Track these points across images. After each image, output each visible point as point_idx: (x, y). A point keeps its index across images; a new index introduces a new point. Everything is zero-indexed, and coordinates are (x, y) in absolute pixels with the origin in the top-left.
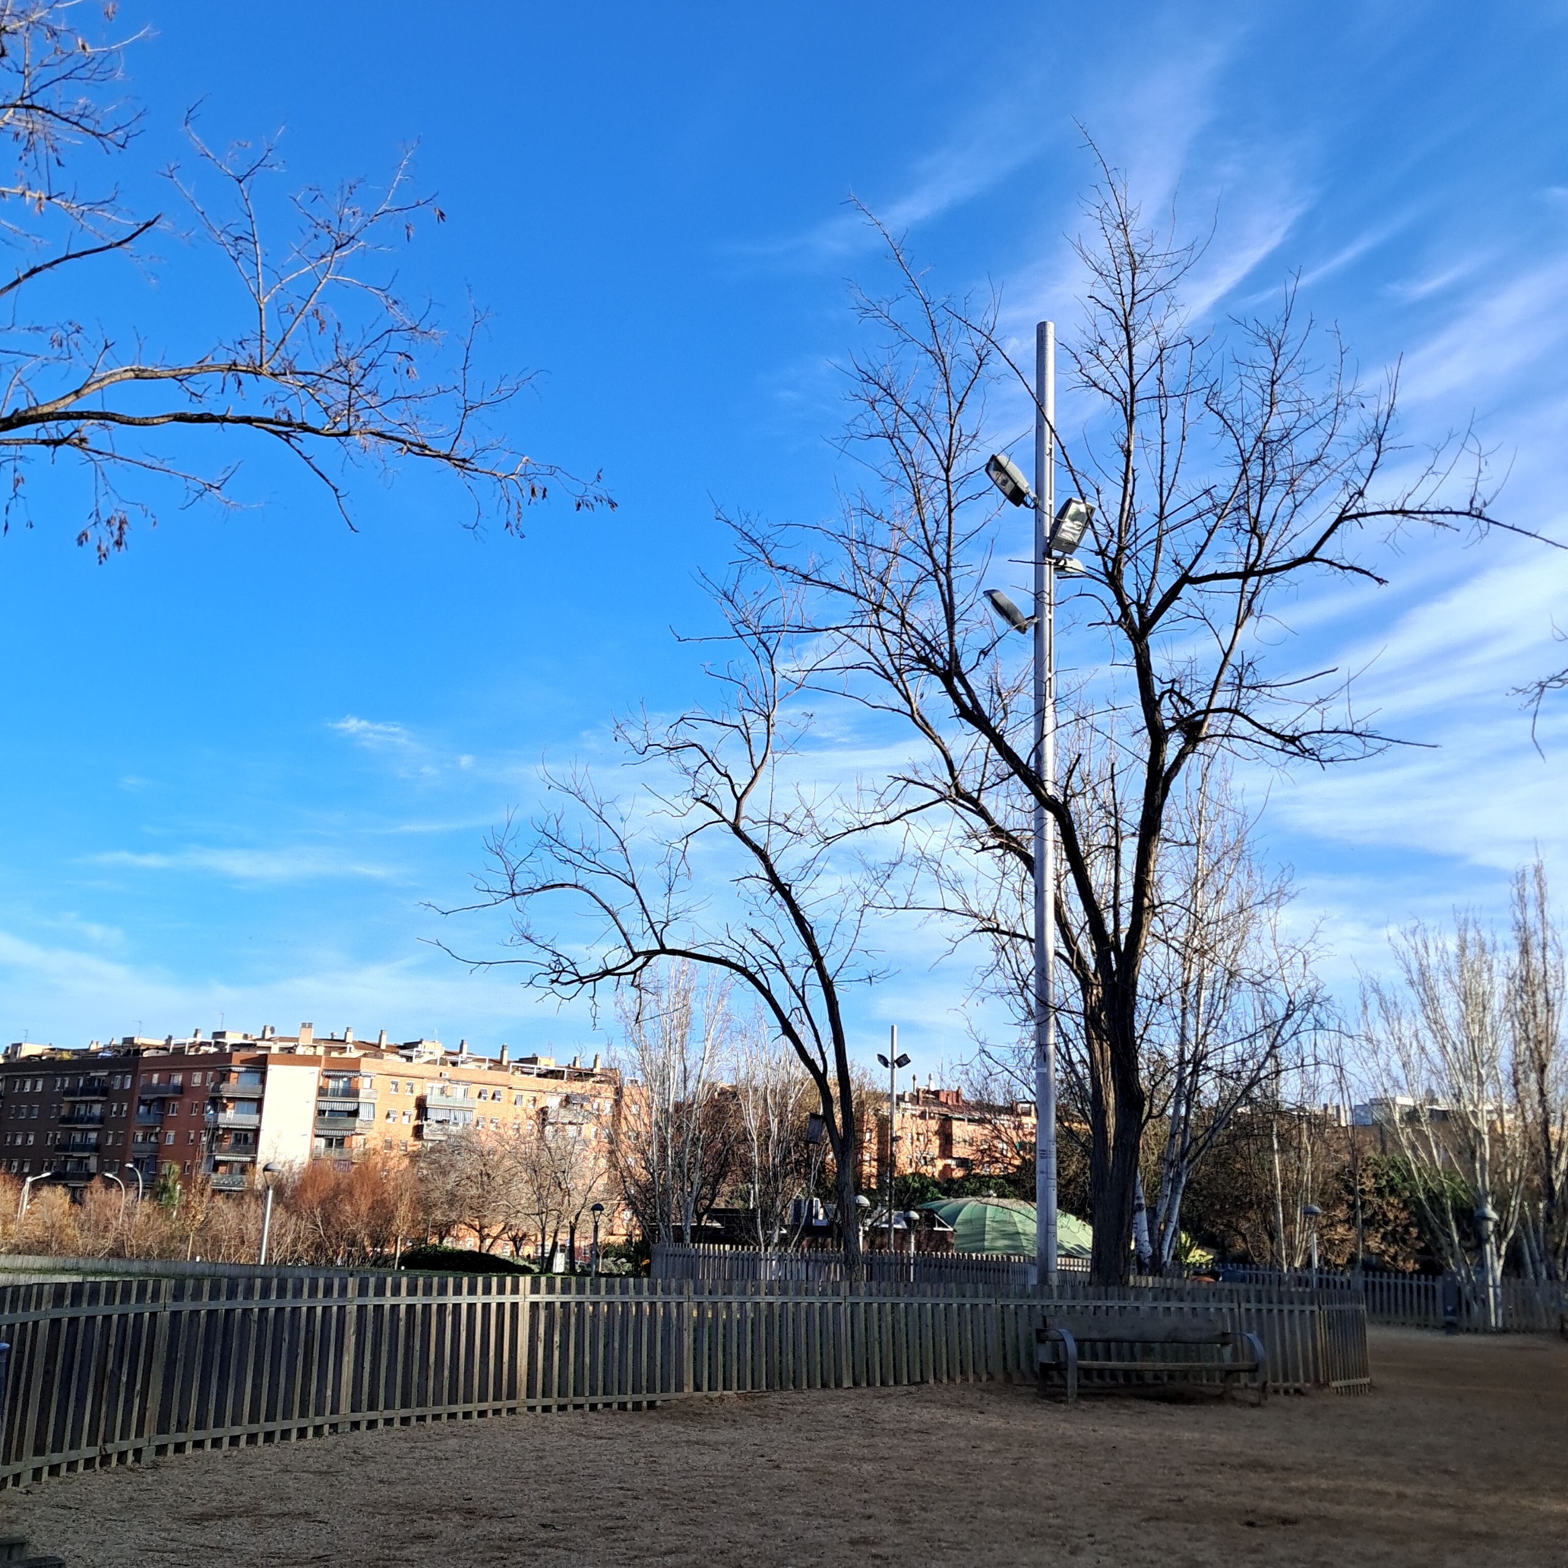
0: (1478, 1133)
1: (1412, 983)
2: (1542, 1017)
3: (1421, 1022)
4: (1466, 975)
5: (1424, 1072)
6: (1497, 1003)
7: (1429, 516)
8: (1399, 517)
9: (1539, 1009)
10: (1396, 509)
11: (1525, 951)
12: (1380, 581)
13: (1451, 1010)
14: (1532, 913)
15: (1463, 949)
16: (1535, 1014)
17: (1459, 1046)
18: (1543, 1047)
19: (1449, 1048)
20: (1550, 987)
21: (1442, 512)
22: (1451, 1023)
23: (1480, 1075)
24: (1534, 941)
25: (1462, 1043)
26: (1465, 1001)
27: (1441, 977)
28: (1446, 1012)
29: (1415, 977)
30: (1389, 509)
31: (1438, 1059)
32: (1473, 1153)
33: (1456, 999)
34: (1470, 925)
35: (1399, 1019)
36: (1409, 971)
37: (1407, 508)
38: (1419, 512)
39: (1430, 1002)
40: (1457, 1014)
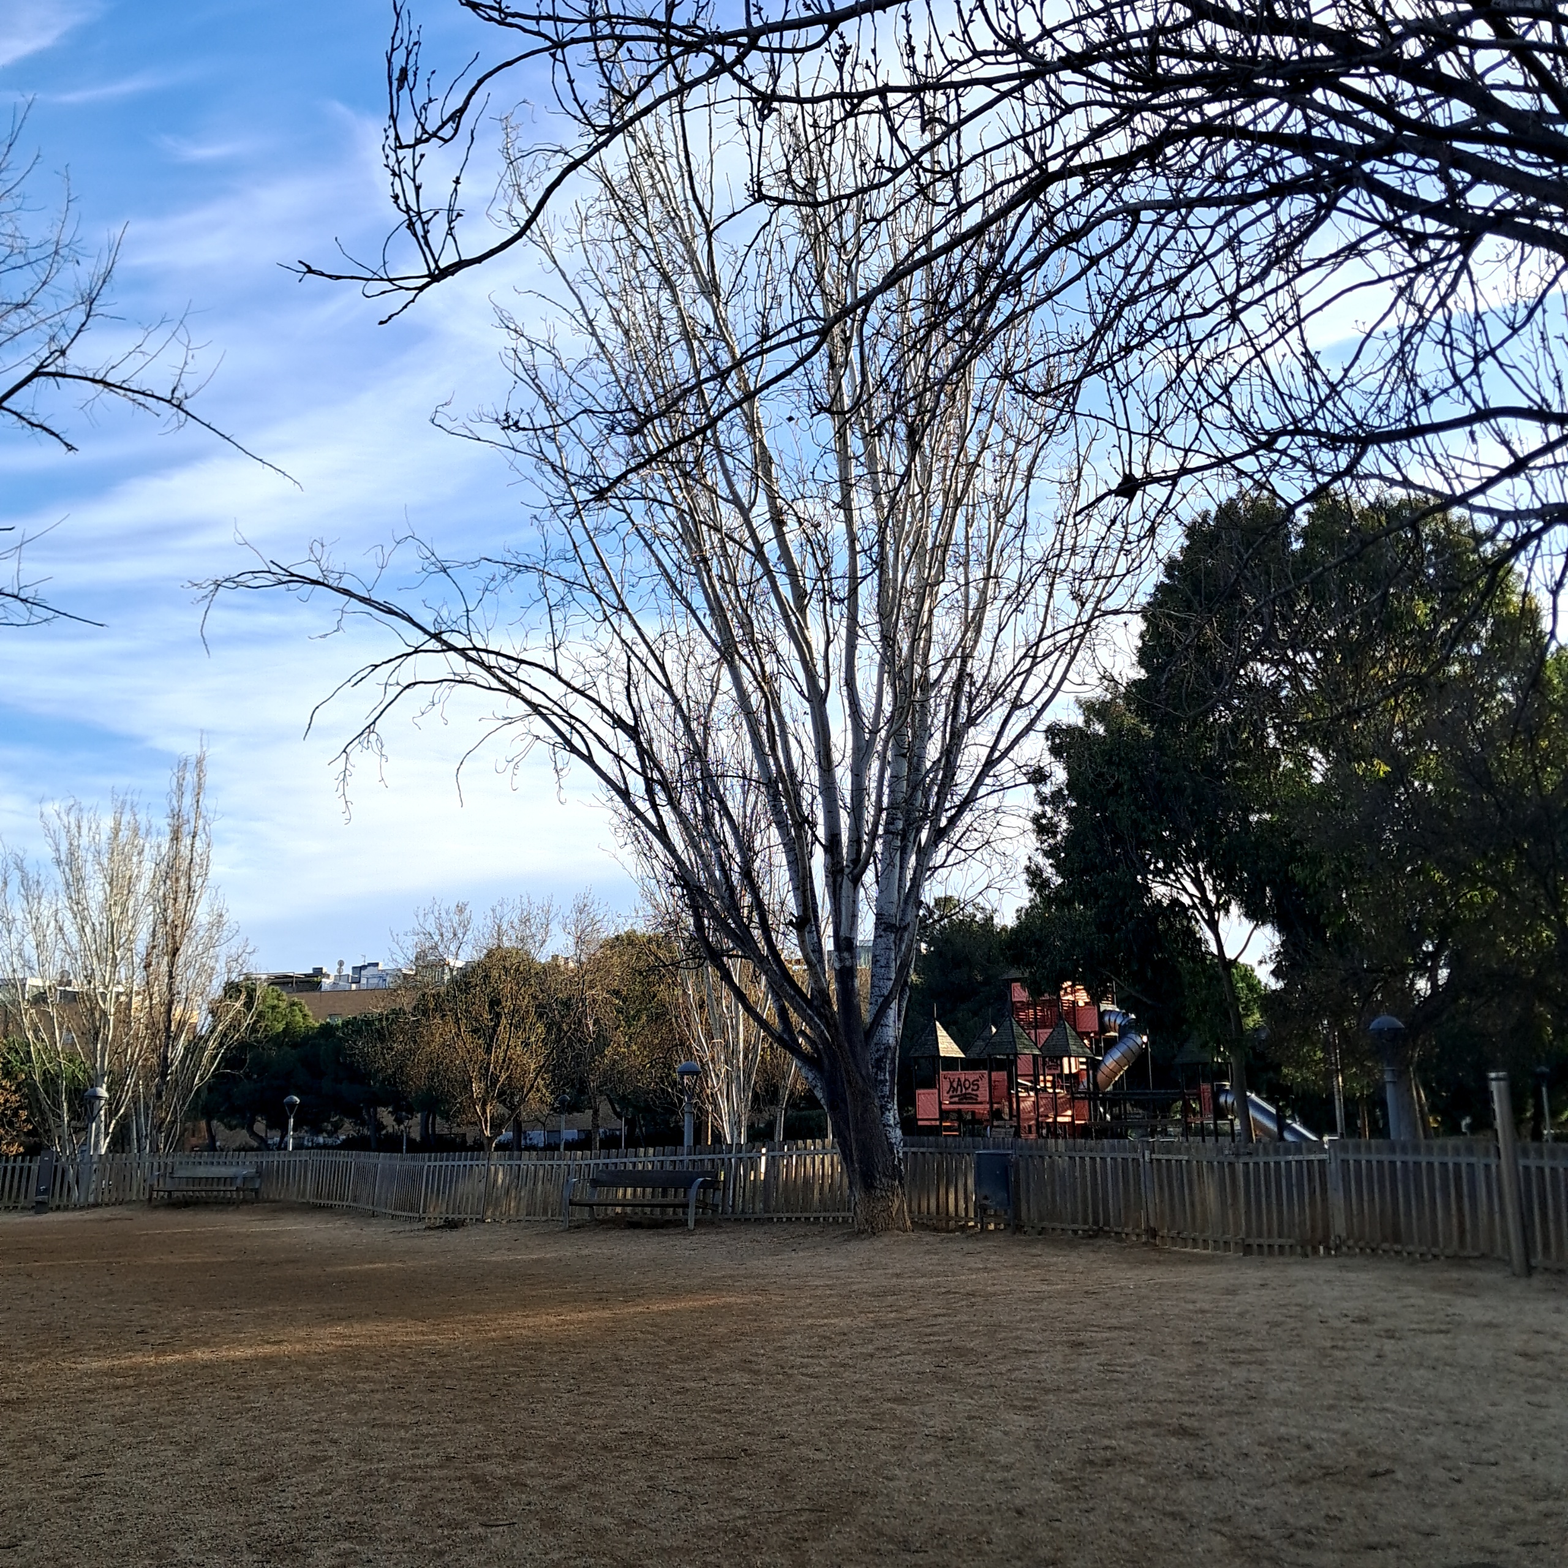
0: (104, 1013)
1: (59, 862)
2: (182, 900)
3: (63, 902)
4: (116, 858)
5: (57, 953)
6: (143, 887)
7: (129, 394)
8: (100, 387)
9: (180, 895)
10: (97, 378)
11: (176, 838)
12: (70, 448)
13: (96, 892)
14: (188, 800)
15: (116, 831)
16: (175, 900)
17: (98, 928)
18: (179, 932)
19: (88, 929)
20: (193, 874)
21: (143, 393)
22: (93, 905)
23: (114, 957)
24: (186, 829)
25: (101, 924)
26: (110, 884)
27: (90, 858)
28: (90, 893)
29: (63, 858)
30: (90, 376)
31: (74, 941)
32: (97, 1034)
33: (102, 881)
34: (128, 807)
35: (40, 898)
36: (58, 850)
37: (109, 380)
38: (120, 387)
39: (75, 884)
40: (101, 896)
